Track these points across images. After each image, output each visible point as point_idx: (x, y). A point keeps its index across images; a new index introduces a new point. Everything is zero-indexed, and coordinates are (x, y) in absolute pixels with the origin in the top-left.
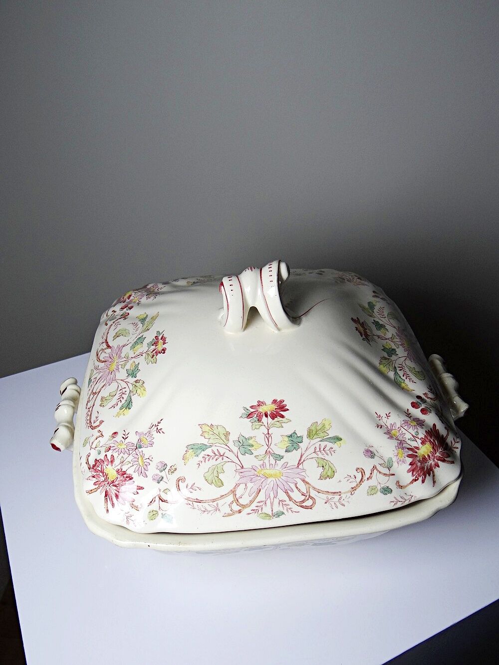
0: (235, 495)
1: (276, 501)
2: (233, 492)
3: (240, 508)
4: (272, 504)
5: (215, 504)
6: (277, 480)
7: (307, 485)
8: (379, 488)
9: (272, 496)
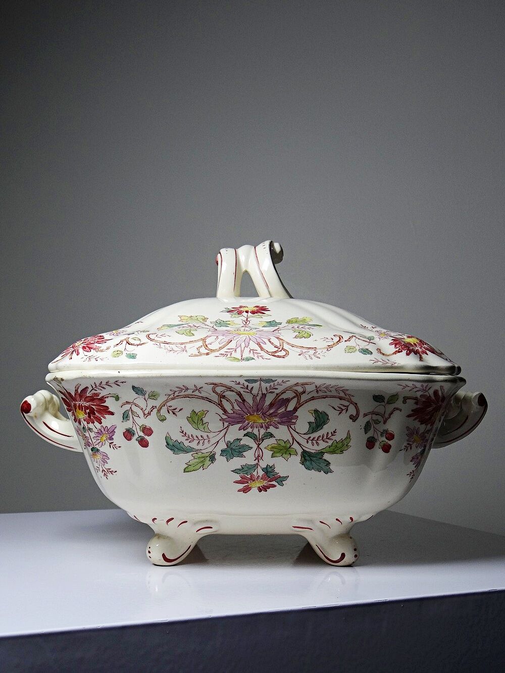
0: (205, 342)
1: (247, 350)
2: (204, 340)
3: (208, 351)
4: (242, 352)
5: (183, 346)
6: (250, 336)
7: (281, 341)
8: (358, 348)
9: (243, 345)
